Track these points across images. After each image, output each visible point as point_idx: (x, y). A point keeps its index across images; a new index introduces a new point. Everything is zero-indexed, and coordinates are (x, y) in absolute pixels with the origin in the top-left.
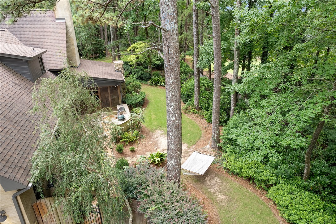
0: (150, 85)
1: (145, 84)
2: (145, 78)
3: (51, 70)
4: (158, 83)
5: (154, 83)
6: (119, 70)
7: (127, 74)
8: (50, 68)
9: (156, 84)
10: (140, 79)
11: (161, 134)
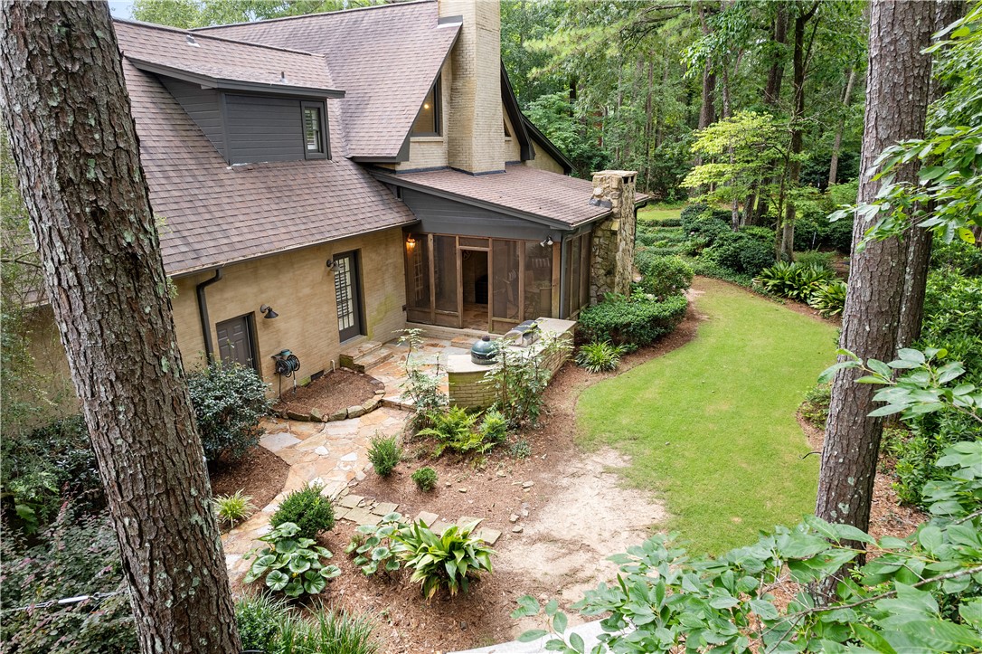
0: (758, 292)
1: (740, 286)
2: (749, 263)
3: (358, 161)
4: (791, 288)
5: (774, 285)
6: (605, 199)
7: (697, 244)
8: (357, 151)
9: (780, 290)
10: (731, 266)
11: (608, 471)
